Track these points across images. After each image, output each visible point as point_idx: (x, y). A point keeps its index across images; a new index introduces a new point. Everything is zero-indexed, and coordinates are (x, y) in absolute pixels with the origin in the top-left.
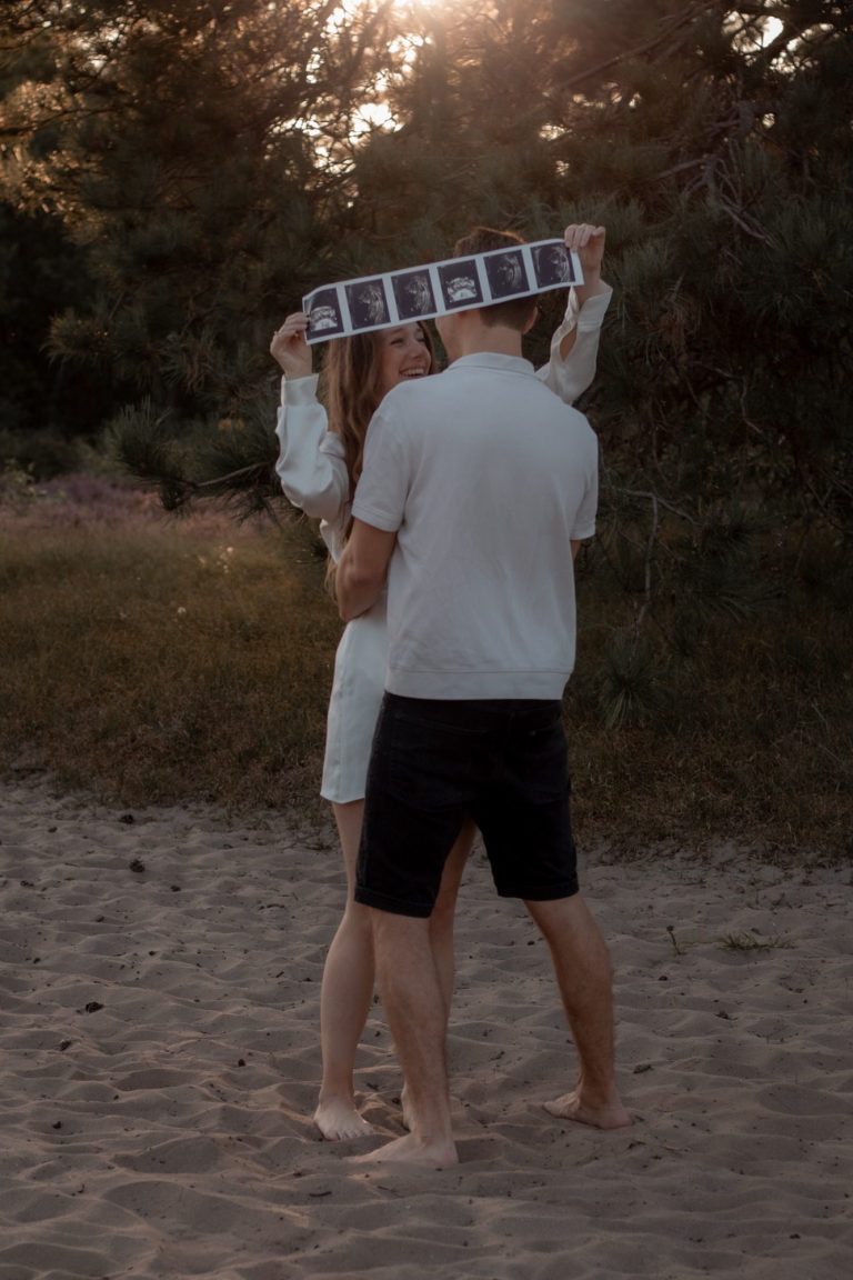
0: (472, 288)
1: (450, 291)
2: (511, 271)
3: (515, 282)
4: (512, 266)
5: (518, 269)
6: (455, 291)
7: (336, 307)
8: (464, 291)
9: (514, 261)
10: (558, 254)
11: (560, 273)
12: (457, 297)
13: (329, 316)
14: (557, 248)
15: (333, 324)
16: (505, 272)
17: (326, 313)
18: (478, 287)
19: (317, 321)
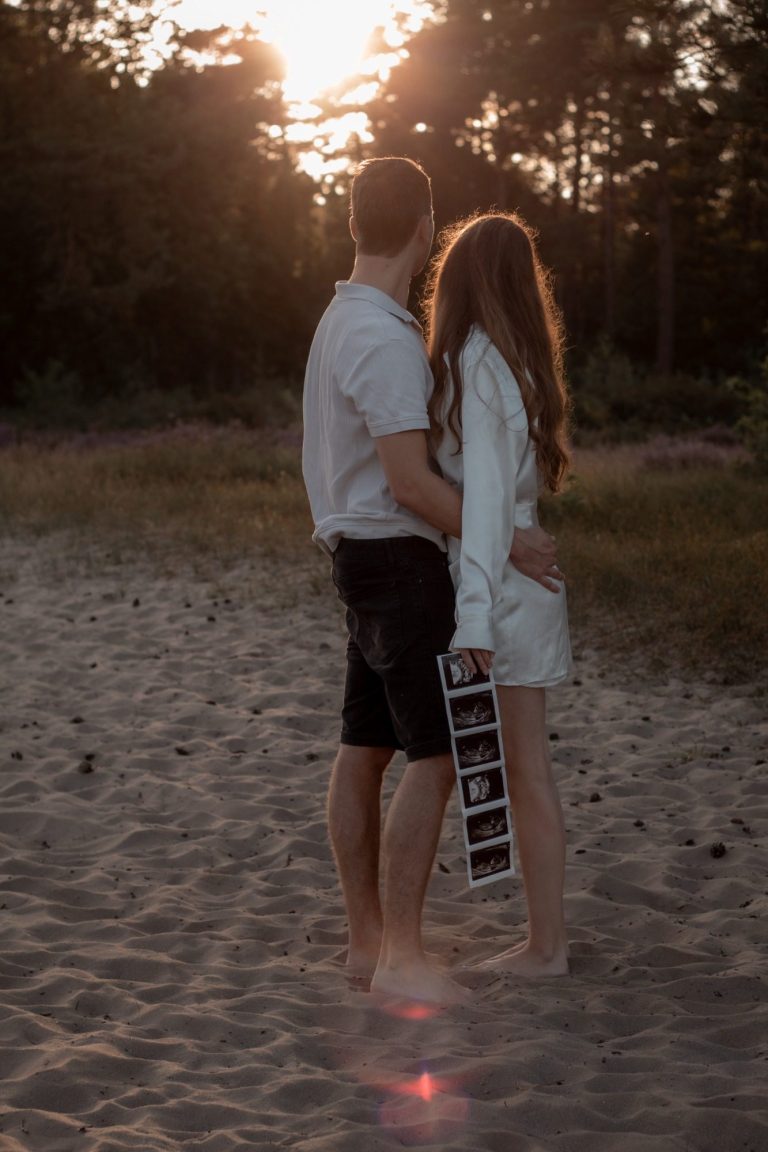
0: (478, 798)
1: (478, 779)
2: (490, 827)
3: (479, 832)
4: (494, 827)
5: (491, 832)
6: (477, 783)
7: (473, 682)
8: (477, 791)
9: (499, 828)
10: (499, 863)
11: (481, 867)
12: (472, 785)
13: (464, 676)
14: (504, 861)
15: (455, 680)
16: (490, 822)
17: (467, 674)
18: (479, 802)
19: (459, 666)
